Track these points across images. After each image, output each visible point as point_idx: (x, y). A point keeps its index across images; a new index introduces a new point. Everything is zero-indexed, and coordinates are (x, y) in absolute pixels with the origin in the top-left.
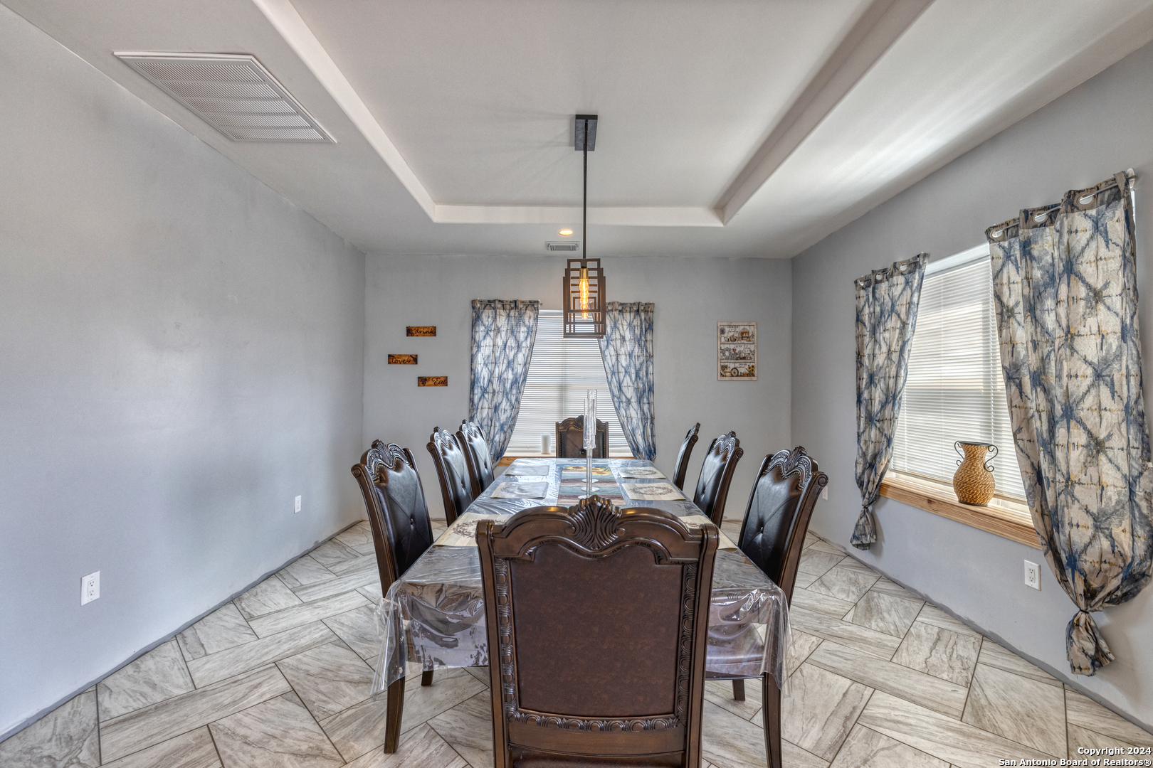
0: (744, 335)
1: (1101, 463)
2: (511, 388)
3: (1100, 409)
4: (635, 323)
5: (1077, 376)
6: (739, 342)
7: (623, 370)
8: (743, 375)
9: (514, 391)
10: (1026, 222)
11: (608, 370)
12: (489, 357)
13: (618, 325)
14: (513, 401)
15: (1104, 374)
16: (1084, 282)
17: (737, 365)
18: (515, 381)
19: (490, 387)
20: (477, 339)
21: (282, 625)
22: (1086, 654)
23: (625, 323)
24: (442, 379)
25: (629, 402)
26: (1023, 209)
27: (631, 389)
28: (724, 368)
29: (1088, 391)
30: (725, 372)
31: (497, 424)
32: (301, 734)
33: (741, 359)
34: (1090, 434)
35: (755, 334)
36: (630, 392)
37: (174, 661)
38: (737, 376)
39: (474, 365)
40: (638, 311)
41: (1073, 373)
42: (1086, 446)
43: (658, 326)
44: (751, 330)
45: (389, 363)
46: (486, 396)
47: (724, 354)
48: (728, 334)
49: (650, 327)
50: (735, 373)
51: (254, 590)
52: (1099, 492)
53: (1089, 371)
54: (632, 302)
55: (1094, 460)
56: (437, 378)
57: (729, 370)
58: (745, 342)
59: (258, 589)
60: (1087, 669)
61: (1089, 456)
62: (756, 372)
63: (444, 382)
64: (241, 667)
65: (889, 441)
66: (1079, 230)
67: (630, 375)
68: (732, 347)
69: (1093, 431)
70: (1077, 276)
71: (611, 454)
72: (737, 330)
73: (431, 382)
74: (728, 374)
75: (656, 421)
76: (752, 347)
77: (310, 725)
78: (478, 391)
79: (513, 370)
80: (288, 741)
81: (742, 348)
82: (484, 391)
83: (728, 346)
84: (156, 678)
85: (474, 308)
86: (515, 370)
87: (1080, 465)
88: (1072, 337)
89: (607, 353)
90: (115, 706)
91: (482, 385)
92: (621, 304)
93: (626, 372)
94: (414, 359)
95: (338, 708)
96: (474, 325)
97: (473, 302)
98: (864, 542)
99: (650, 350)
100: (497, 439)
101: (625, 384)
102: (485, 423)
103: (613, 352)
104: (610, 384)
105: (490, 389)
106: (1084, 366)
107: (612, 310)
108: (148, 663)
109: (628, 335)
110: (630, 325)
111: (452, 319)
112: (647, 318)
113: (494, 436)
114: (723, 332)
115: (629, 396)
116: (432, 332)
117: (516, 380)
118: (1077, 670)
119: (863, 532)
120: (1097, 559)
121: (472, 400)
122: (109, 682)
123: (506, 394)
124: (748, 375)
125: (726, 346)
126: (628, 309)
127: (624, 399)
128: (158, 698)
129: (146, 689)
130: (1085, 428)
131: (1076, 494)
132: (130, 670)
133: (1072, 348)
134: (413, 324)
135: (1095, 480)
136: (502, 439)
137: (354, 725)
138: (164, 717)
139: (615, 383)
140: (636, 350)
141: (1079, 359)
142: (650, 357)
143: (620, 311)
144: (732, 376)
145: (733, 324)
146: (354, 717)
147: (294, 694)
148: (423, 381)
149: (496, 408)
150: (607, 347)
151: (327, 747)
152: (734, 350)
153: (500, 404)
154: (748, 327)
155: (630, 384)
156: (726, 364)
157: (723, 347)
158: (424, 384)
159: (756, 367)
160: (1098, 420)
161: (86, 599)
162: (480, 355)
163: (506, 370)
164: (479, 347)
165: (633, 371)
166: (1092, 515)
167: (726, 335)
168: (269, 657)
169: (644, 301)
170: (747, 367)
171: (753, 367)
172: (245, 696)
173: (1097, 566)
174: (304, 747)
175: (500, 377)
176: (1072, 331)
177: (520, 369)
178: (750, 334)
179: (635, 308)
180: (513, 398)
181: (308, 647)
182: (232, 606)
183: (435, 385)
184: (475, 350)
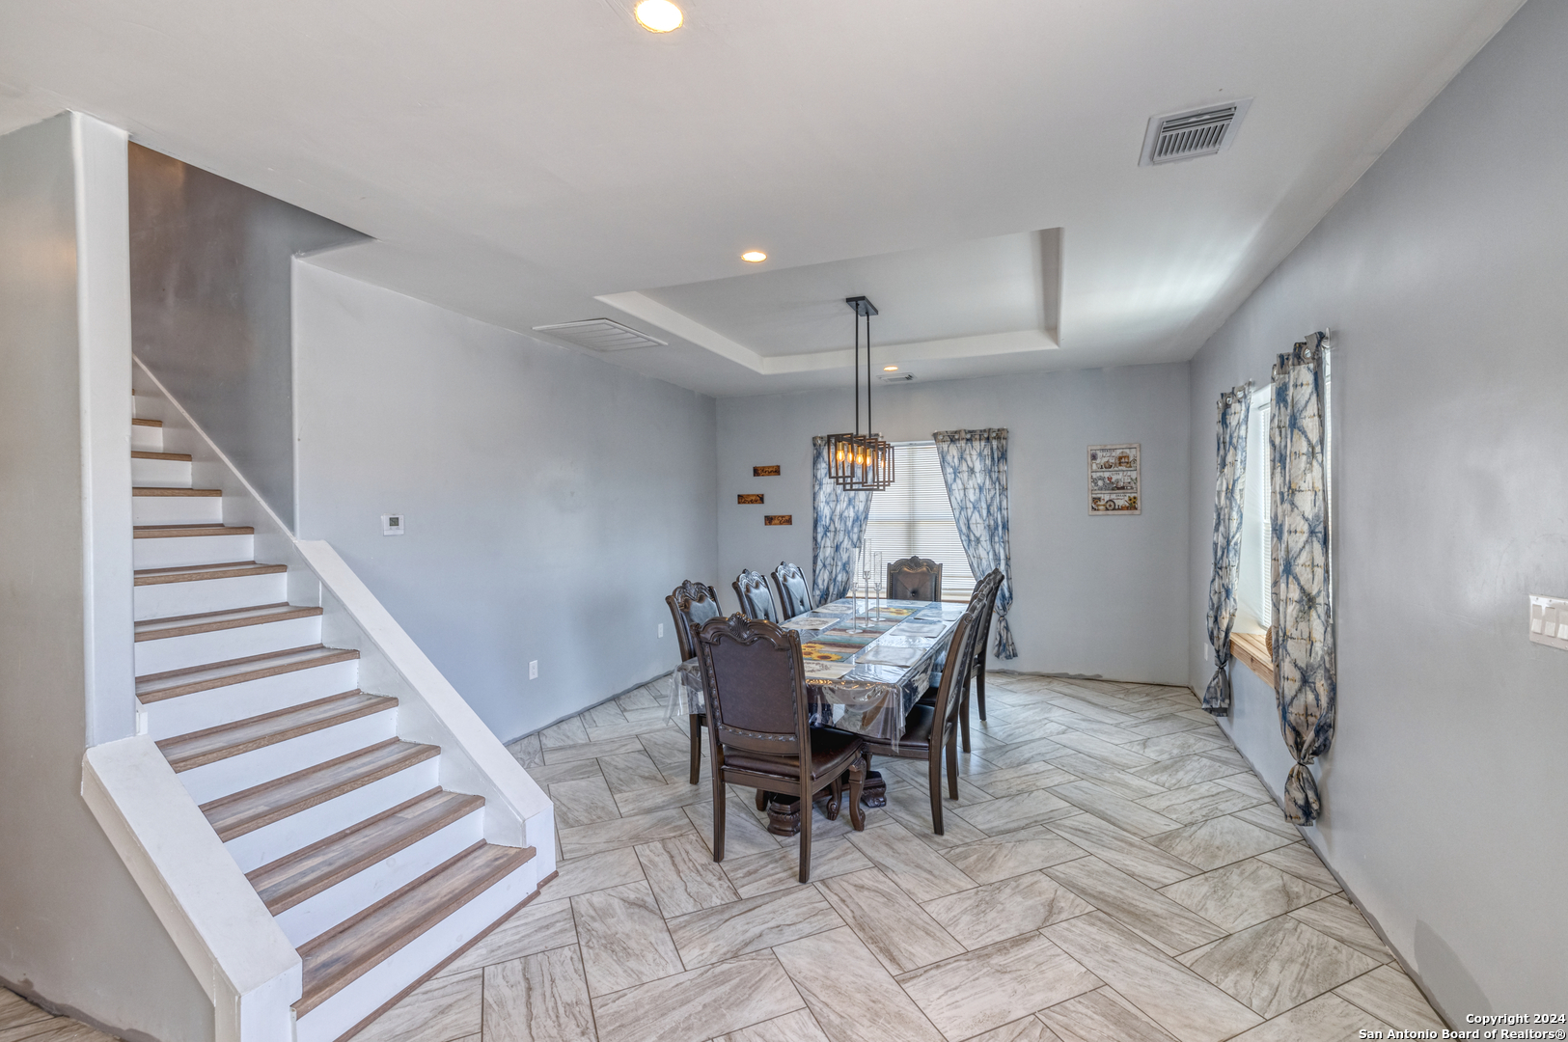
0: (1122, 460)
1: (1312, 619)
2: (852, 526)
3: (1313, 566)
4: (986, 452)
5: (1296, 532)
6: (1116, 469)
7: (971, 506)
8: (1122, 508)
9: (856, 530)
10: (1282, 367)
11: (955, 505)
12: (830, 494)
13: (965, 456)
14: (855, 541)
15: (1317, 530)
16: (1306, 436)
17: (1113, 497)
18: (856, 519)
19: (832, 525)
20: (819, 477)
21: (644, 716)
22: (1296, 804)
23: (974, 453)
24: (787, 518)
25: (978, 540)
26: (1279, 353)
27: (981, 527)
28: (1096, 500)
29: (1304, 547)
30: (1098, 506)
31: (839, 564)
32: (646, 769)
33: (1118, 489)
34: (1302, 589)
35: (1138, 459)
36: (979, 530)
37: (579, 727)
38: (1114, 509)
39: (816, 503)
40: (988, 439)
41: (1292, 529)
42: (1299, 602)
43: (1011, 455)
44: (1132, 453)
45: (739, 503)
46: (828, 534)
47: (1096, 484)
48: (1101, 460)
49: (1003, 456)
50: (1110, 506)
51: (628, 695)
52: (1309, 647)
53: (1306, 528)
54: (983, 429)
55: (1305, 615)
56: (783, 517)
57: (1102, 503)
58: (1124, 468)
59: (631, 694)
60: (1297, 818)
61: (1300, 611)
62: (1138, 505)
63: (788, 521)
64: (616, 735)
65: (1228, 592)
66: (1304, 383)
67: (979, 511)
68: (1107, 475)
69: (1306, 587)
70: (1300, 431)
71: (943, 598)
72: (1114, 454)
73: (776, 521)
74: (1101, 508)
75: (1012, 562)
76: (1134, 475)
77: (652, 766)
78: (820, 530)
79: (854, 507)
80: (639, 771)
81: (1120, 476)
82: (827, 530)
83: (1101, 474)
84: (569, 734)
85: (815, 445)
86: (856, 508)
87: (1293, 619)
88: (1293, 492)
89: (954, 487)
90: (549, 742)
91: (824, 523)
92: (970, 432)
93: (974, 508)
94: (761, 499)
95: (669, 762)
96: (815, 463)
97: (814, 439)
98: (1214, 706)
99: (1004, 482)
100: (839, 578)
101: (973, 521)
102: (827, 562)
103: (961, 486)
104: (958, 522)
105: (832, 528)
106: (1302, 522)
107: (959, 439)
108: (564, 726)
109: (978, 467)
110: (980, 454)
111: (794, 455)
112: (1000, 446)
113: (836, 576)
114: (1094, 457)
115: (978, 535)
116: (776, 471)
117: (858, 518)
118: (1289, 819)
119: (1214, 696)
120: (1302, 712)
121: (815, 539)
122: (545, 732)
123: (848, 532)
124: (1127, 508)
125: (1098, 474)
126: (978, 437)
127: (972, 538)
128: (571, 743)
129: (564, 738)
130: (1299, 584)
131: (1288, 648)
132: (555, 728)
133: (1292, 504)
134: (759, 465)
135: (1305, 636)
136: (845, 579)
137: (677, 770)
138: (574, 751)
139: (962, 521)
140: (988, 482)
141: (1299, 515)
142: (1004, 490)
143: (967, 440)
144: (1107, 509)
145: (1108, 447)
146: (678, 767)
147: (645, 751)
148: (769, 520)
149: (837, 548)
150: (955, 480)
151: (659, 777)
152: (1110, 479)
153: (841, 543)
154: (1127, 451)
155: (979, 521)
156: (1099, 496)
157: (1095, 475)
158: (770, 523)
159: (1139, 498)
160: (1310, 576)
161: (532, 677)
162: (822, 493)
163: (847, 508)
164: (821, 484)
165: (984, 506)
166: (1300, 669)
167: (1098, 461)
168: (634, 732)
169: (996, 427)
170: (1127, 498)
171: (1135, 498)
172: (617, 749)
173: (1302, 718)
174: (647, 775)
175: (841, 515)
176: (1293, 486)
177: (861, 507)
178: (1131, 459)
179: (986, 436)
180: (855, 537)
181: (658, 731)
182: (613, 702)
183: (781, 524)
184: (817, 488)
